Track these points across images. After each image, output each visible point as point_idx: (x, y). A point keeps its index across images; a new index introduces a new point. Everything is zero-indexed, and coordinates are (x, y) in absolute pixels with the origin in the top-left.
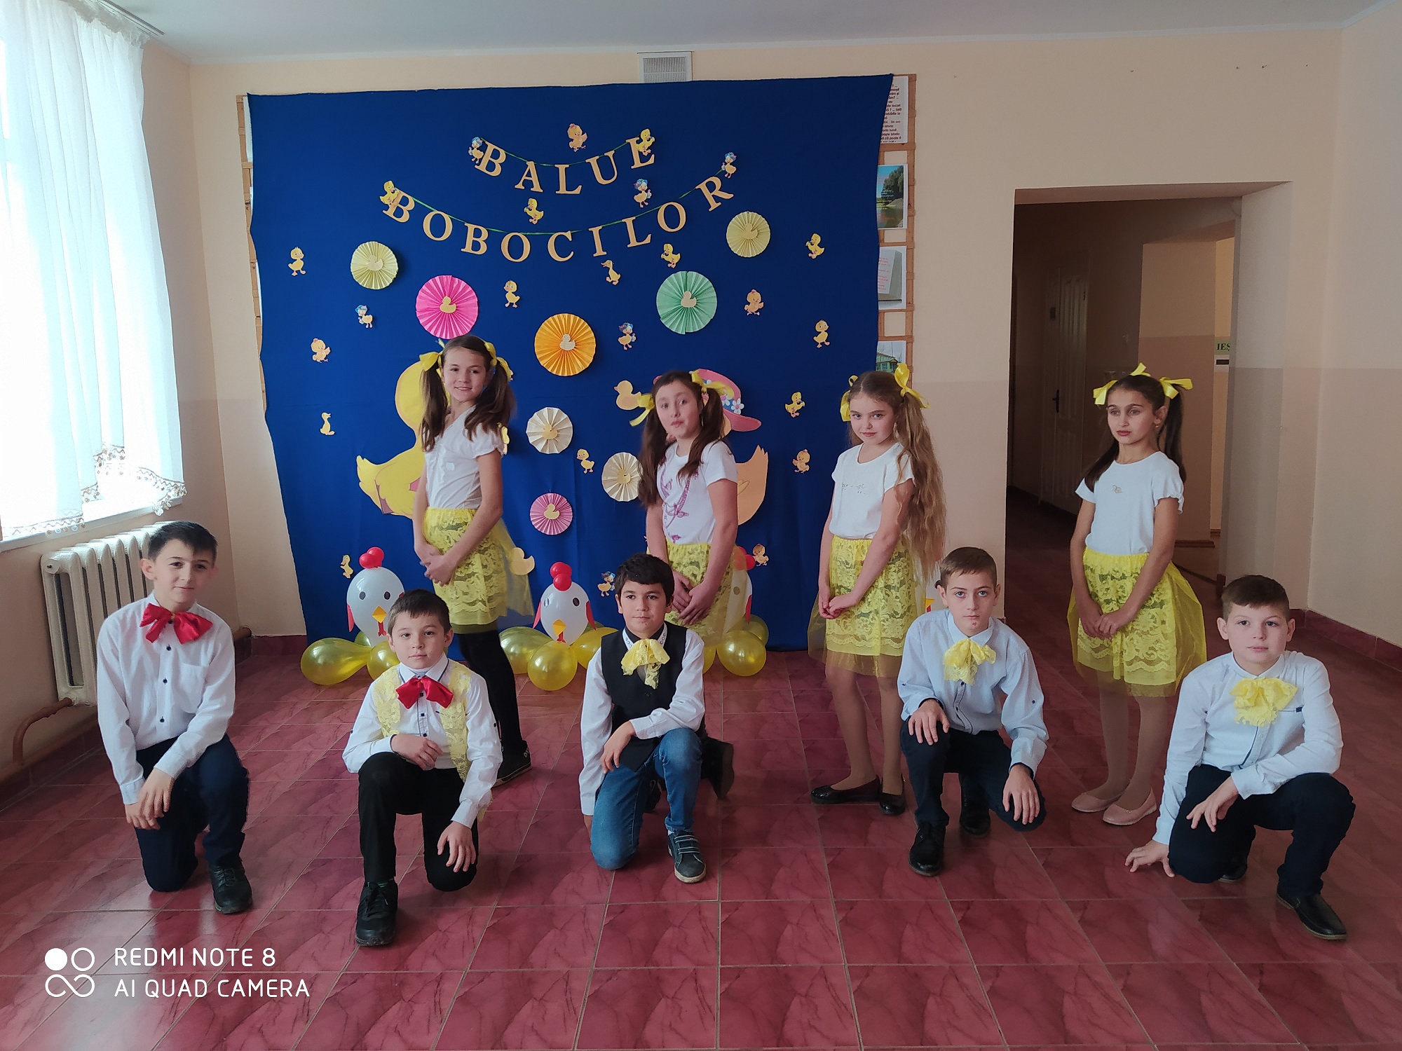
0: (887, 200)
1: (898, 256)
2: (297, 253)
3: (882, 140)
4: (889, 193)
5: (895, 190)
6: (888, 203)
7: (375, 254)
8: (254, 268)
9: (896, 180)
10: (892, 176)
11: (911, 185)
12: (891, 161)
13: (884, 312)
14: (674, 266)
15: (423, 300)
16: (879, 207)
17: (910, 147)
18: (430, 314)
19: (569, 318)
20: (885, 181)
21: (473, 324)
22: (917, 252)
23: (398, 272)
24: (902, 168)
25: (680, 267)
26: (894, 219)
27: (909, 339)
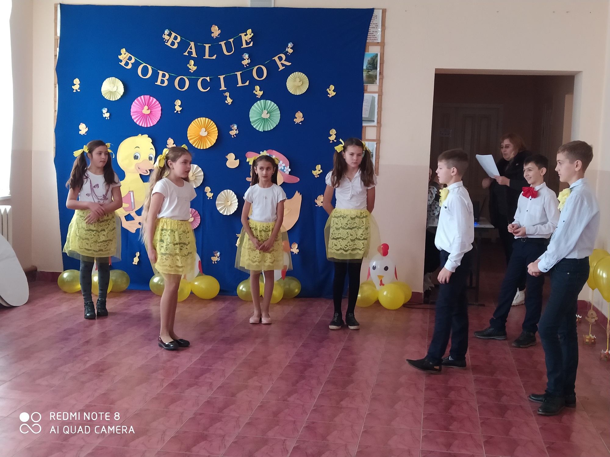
0: (368, 70)
1: (373, 98)
2: (77, 81)
3: (367, 40)
4: (370, 67)
5: (373, 65)
6: (369, 72)
7: (114, 83)
8: (56, 87)
9: (374, 60)
10: (372, 58)
11: (382, 64)
12: (372, 51)
13: (366, 127)
14: (259, 97)
15: (135, 107)
16: (365, 74)
17: (382, 44)
18: (137, 114)
19: (205, 120)
20: (368, 61)
21: (158, 120)
22: (384, 97)
23: (124, 93)
24: (377, 55)
26: (372, 80)
27: (378, 141)
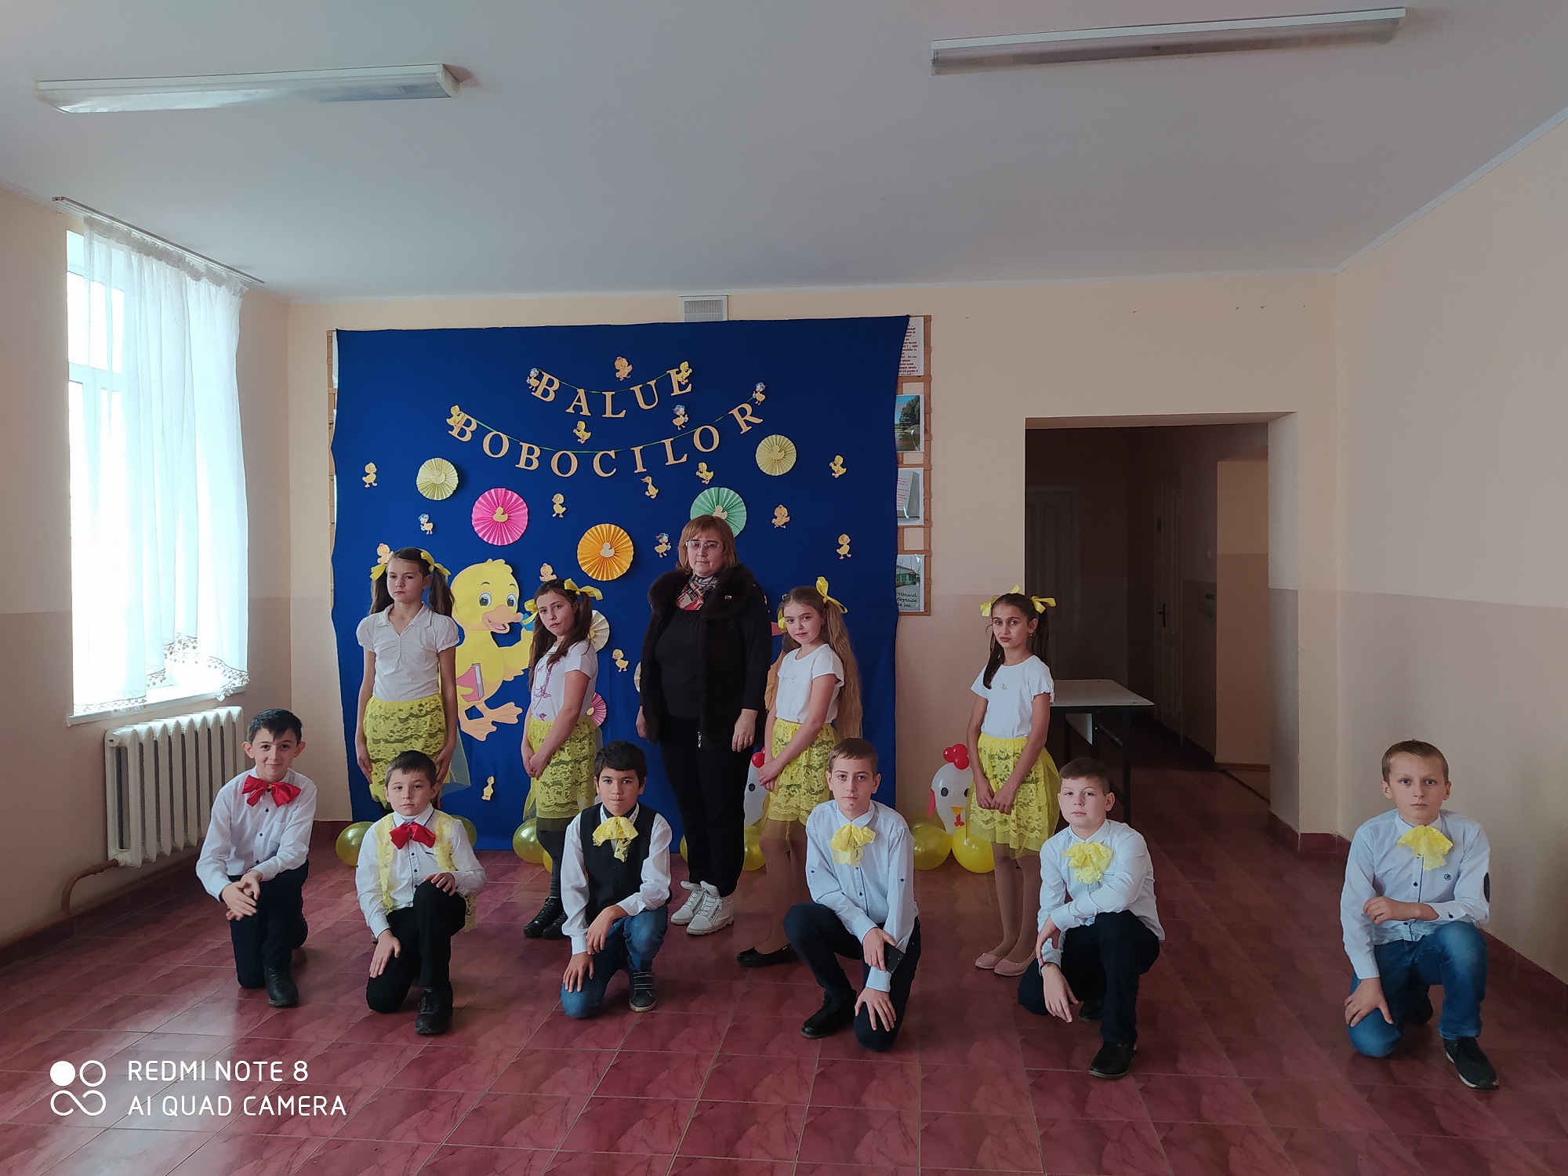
0: (904, 425)
1: (915, 477)
2: (371, 468)
3: (900, 373)
4: (906, 420)
5: (912, 417)
6: (906, 429)
7: (439, 469)
8: (333, 480)
9: (913, 408)
10: (909, 404)
11: (928, 413)
12: (909, 391)
13: (904, 527)
14: (707, 483)
15: (478, 511)
16: (898, 433)
17: (927, 379)
18: (484, 523)
19: (610, 527)
20: (903, 409)
21: (523, 532)
22: (935, 474)
23: (458, 485)
24: (918, 397)
25: (713, 483)
26: (912, 443)
27: (927, 553)
